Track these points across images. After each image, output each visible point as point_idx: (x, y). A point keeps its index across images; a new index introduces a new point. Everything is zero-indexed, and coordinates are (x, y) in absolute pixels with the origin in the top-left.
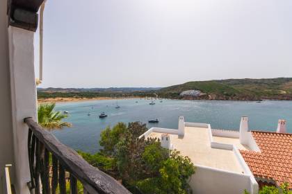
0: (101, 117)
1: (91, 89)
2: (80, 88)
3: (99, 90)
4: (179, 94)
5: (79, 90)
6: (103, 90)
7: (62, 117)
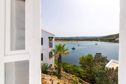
0: (72, 49)
1: (68, 38)
2: (65, 37)
3: (72, 38)
4: (114, 40)
5: (64, 38)
6: (73, 38)
7: (67, 50)
